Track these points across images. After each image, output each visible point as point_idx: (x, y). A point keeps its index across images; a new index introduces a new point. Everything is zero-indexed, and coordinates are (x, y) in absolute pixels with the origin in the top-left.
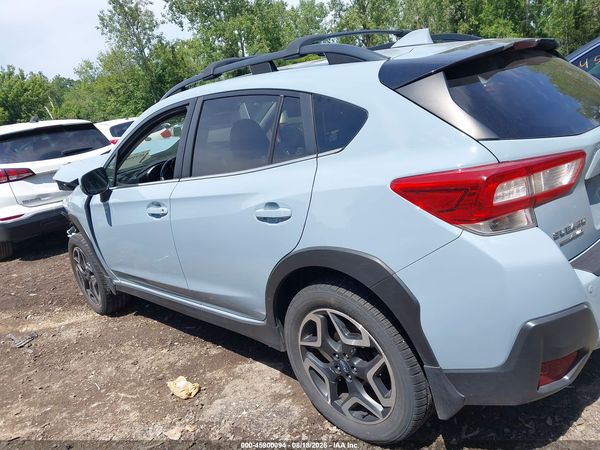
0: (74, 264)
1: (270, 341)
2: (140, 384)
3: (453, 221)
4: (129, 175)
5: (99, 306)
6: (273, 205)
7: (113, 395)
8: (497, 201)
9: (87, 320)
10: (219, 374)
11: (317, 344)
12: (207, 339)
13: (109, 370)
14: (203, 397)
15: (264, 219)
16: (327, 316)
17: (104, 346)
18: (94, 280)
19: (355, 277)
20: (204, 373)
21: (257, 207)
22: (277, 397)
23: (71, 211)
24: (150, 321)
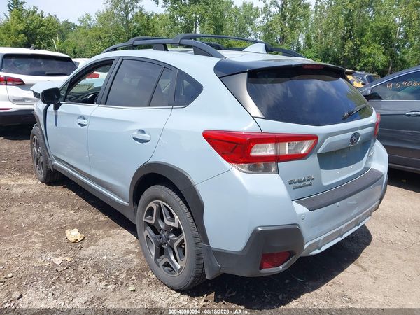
0: (32, 147)
1: (129, 216)
2: (49, 229)
3: (229, 160)
4: (77, 97)
5: (41, 176)
6: (143, 131)
7: (31, 231)
8: (253, 154)
9: (33, 184)
10: (99, 232)
11: (152, 222)
12: (100, 211)
13: (34, 216)
14: (85, 244)
15: (136, 139)
16: (160, 205)
17: (36, 201)
18: (41, 160)
19: (175, 183)
20: (91, 230)
21: (134, 131)
22: (128, 252)
23: (37, 113)
24: (72, 193)
